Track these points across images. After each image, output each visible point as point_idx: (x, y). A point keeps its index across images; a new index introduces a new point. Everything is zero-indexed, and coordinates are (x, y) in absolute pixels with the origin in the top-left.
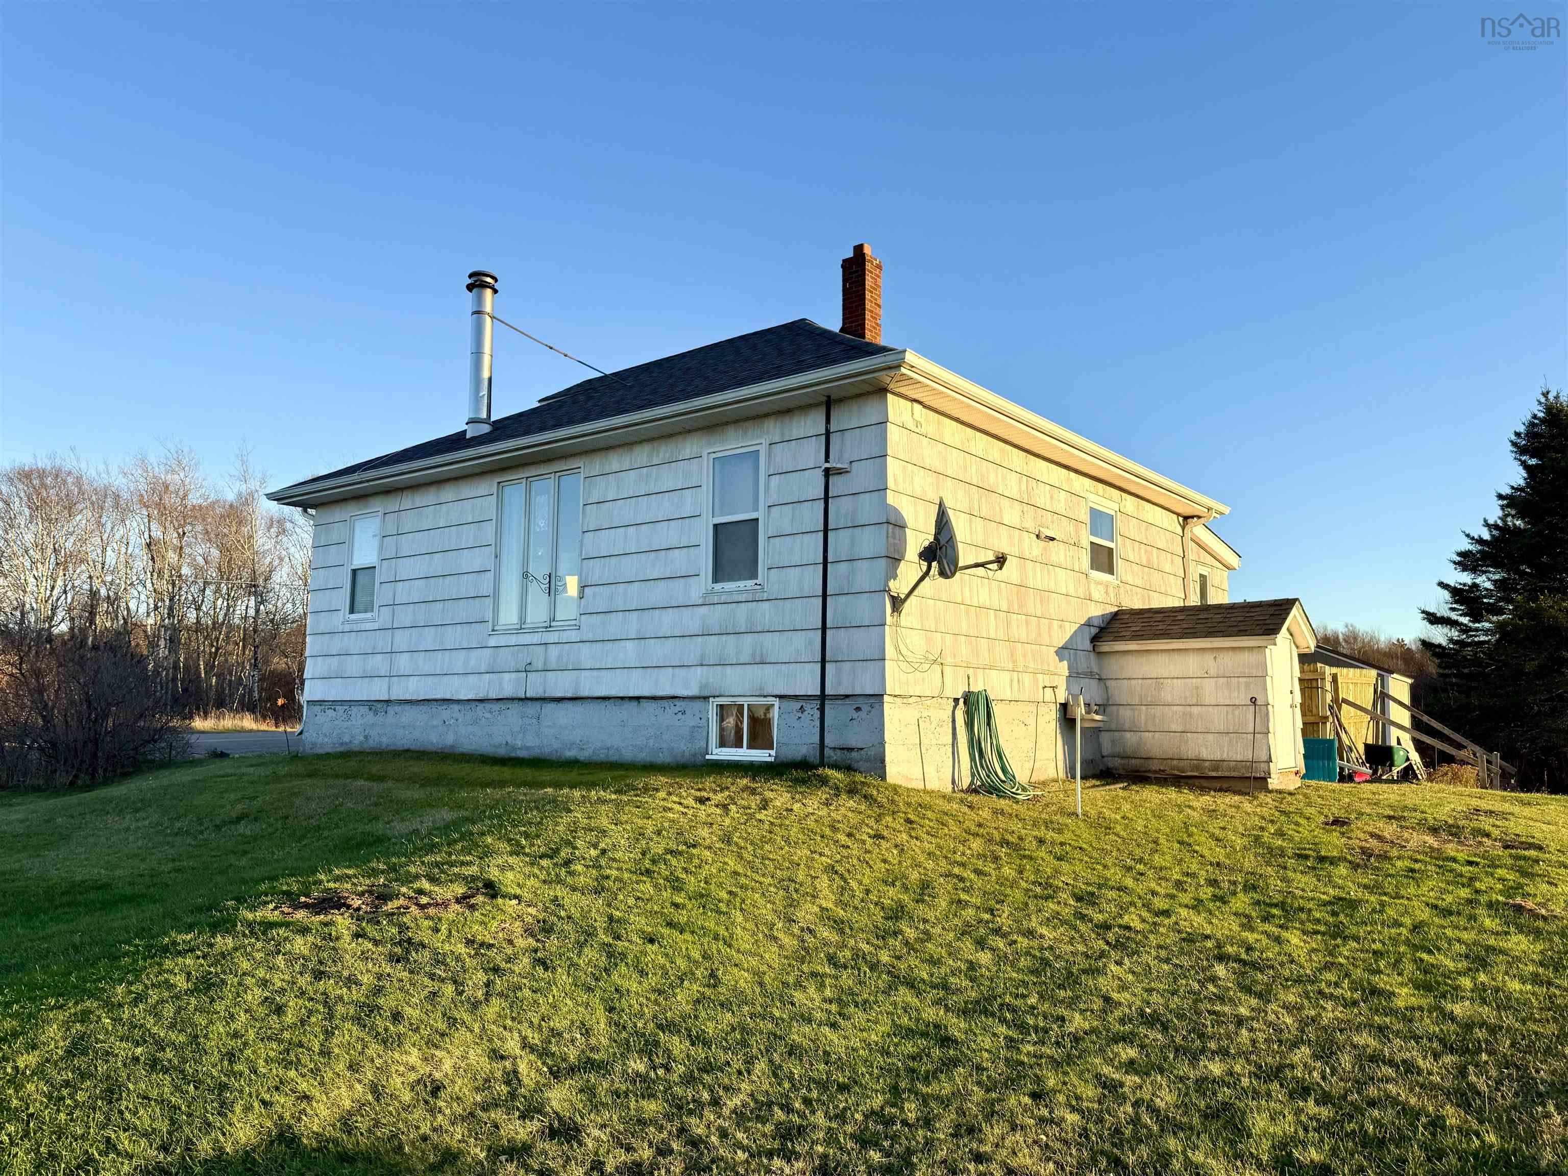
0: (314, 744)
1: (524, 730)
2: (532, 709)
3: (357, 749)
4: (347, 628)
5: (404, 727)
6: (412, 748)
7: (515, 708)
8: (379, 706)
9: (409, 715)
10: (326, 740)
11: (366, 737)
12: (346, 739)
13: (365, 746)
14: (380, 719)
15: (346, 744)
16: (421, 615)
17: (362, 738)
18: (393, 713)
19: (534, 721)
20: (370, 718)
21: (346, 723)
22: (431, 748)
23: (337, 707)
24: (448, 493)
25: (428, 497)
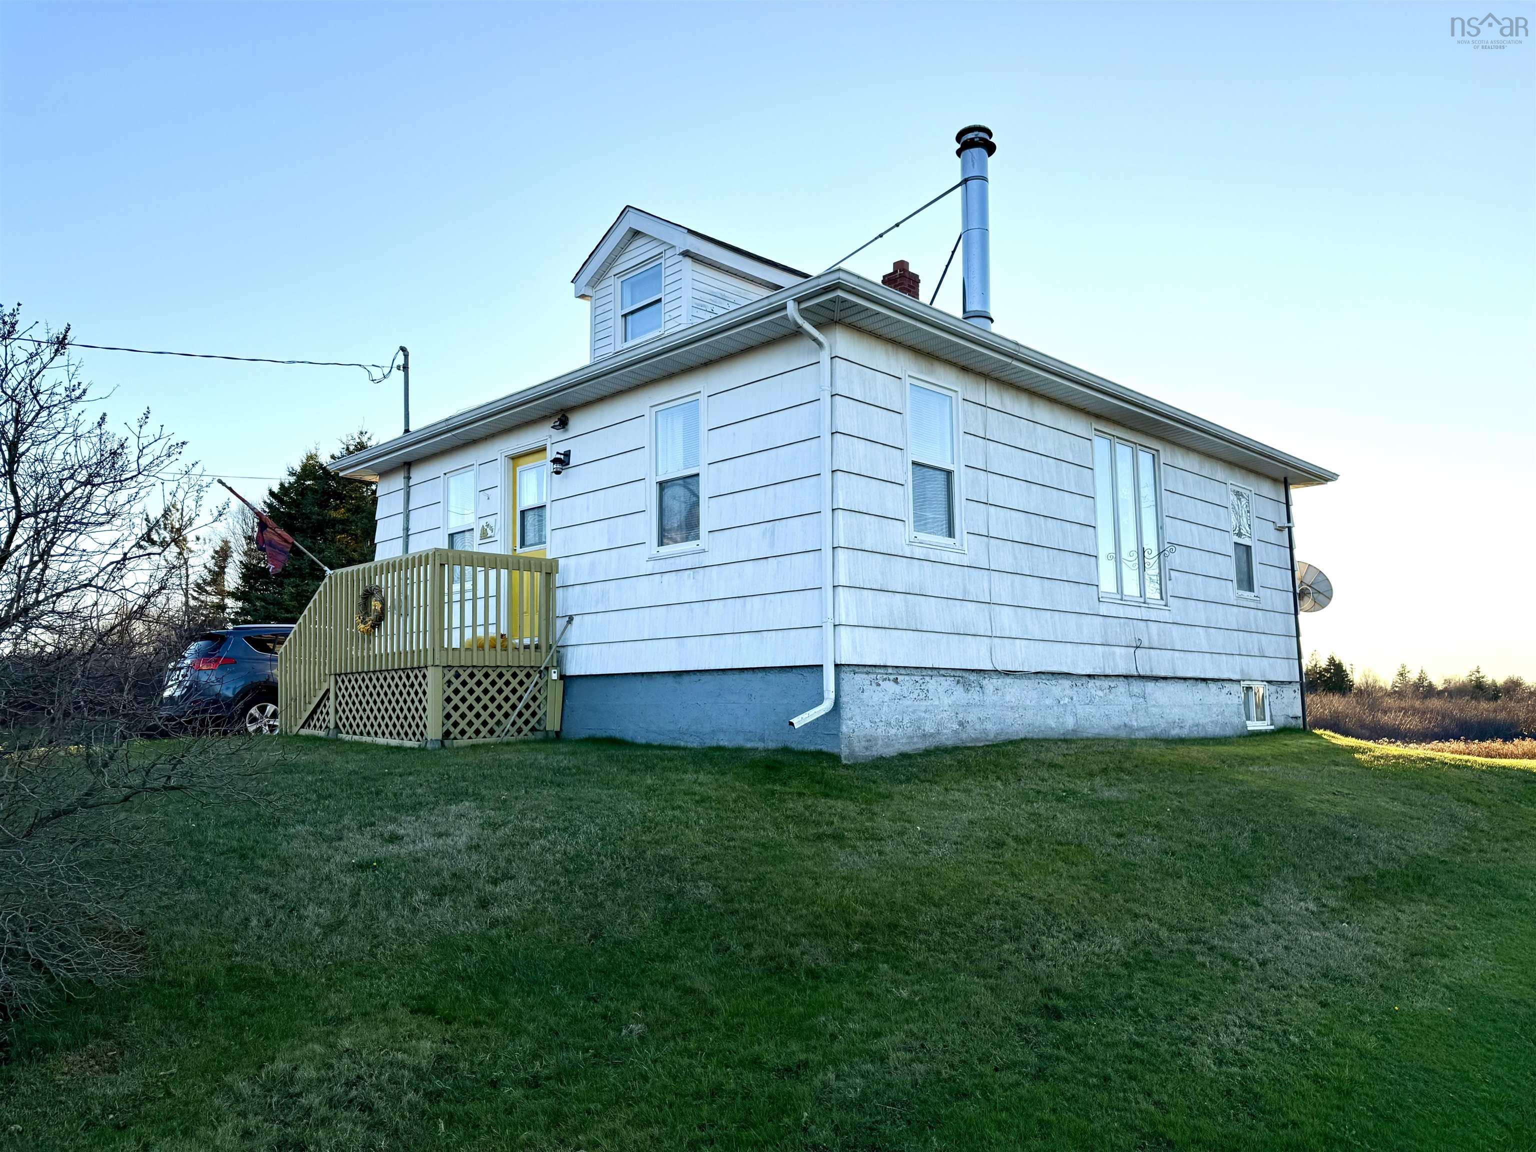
0: (871, 740)
1: (1134, 709)
2: (1137, 687)
3: (950, 743)
4: (918, 552)
5: (1012, 708)
6: (1030, 736)
7: (1122, 685)
8: (973, 677)
9: (1014, 691)
10: (893, 731)
11: (961, 724)
12: (929, 728)
13: (964, 736)
14: (974, 696)
15: (932, 735)
16: (1024, 559)
17: (955, 726)
18: (991, 688)
19: (1142, 700)
20: (959, 693)
21: (924, 703)
22: (1050, 734)
23: (900, 678)
24: (1043, 413)
25: (1019, 405)
